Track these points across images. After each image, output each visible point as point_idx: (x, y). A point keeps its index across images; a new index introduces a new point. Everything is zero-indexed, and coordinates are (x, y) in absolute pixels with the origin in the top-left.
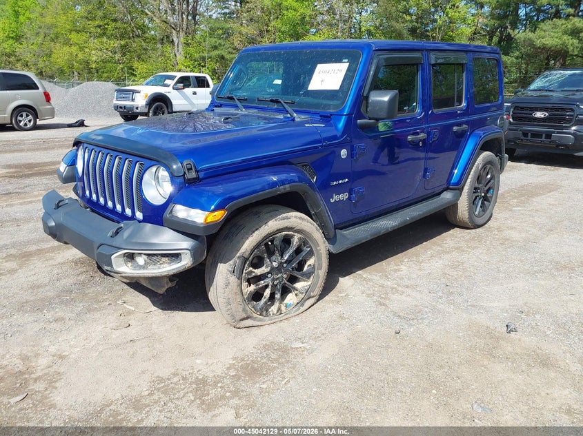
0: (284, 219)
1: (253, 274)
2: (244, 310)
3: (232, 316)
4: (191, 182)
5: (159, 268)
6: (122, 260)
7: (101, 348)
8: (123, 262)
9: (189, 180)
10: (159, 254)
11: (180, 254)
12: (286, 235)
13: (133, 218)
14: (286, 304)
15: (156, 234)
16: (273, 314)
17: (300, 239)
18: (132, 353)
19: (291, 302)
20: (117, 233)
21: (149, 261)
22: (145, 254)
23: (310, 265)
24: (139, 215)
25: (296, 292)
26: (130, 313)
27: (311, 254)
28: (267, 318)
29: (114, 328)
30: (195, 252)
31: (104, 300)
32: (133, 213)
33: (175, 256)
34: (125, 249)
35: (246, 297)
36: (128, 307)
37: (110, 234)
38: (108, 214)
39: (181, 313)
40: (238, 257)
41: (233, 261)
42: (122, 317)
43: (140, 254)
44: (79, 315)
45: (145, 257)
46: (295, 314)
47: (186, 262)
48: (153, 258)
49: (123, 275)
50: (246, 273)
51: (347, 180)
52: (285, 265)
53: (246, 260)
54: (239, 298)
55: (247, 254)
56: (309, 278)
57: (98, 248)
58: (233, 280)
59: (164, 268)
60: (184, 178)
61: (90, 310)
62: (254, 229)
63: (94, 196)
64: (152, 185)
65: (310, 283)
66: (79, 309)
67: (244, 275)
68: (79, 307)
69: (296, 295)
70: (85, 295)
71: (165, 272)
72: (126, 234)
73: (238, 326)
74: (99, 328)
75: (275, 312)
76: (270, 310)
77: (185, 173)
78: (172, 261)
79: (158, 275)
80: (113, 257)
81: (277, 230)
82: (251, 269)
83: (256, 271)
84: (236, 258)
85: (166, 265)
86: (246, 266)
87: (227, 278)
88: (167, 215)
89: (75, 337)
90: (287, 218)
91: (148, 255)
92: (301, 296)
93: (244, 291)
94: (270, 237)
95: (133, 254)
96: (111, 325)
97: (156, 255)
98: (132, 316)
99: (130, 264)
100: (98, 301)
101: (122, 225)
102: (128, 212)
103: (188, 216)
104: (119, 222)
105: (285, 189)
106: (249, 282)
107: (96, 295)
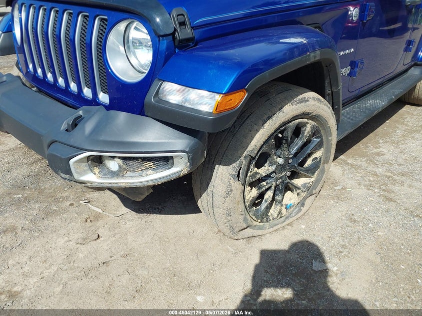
0: (301, 101)
1: (258, 176)
2: (245, 220)
3: (232, 227)
4: (185, 45)
5: (141, 176)
6: (85, 166)
7: (65, 276)
8: (87, 168)
9: (181, 41)
10: (141, 158)
11: (172, 158)
12: (300, 123)
13: (95, 102)
14: (286, 205)
15: (136, 128)
16: (273, 219)
17: (312, 128)
18: (107, 284)
19: (292, 202)
20: (75, 124)
21: (125, 166)
22: (120, 158)
23: (316, 158)
24: (104, 98)
25: (298, 191)
26: (98, 217)
27: (319, 146)
28: (267, 225)
29: (80, 241)
30: (193, 155)
31: (65, 199)
32: (95, 94)
33: (166, 161)
34: (88, 151)
35: (247, 204)
36: (94, 208)
37: (64, 126)
38: (59, 96)
39: (158, 216)
40: (245, 157)
41: (238, 162)
42: (88, 224)
43: (113, 157)
44: (33, 221)
45: (120, 161)
46: (297, 216)
47: (180, 168)
48: (132, 162)
49: (88, 185)
50: (250, 176)
51: (352, 50)
52: (290, 161)
53: (252, 158)
54: (241, 207)
55: (256, 152)
56: (313, 174)
57: (49, 146)
58: (237, 186)
59: (147, 175)
60: (174, 38)
61: (48, 214)
62: (266, 117)
63: (39, 71)
64: (119, 51)
65: (313, 179)
66: (35, 213)
67: (248, 178)
68: (35, 208)
69: (298, 194)
70: (41, 191)
71: (148, 181)
72: (89, 127)
73: (236, 238)
74: (61, 242)
75: (275, 216)
76: (269, 214)
77: (175, 30)
78: (158, 167)
79: (140, 185)
80: (72, 161)
81: (293, 118)
82: (256, 169)
83: (260, 171)
84: (242, 158)
85: (150, 172)
86: (252, 167)
87: (229, 185)
88: (150, 98)
89: (30, 258)
90: (305, 100)
91: (124, 159)
92: (303, 195)
93: (247, 198)
94: (282, 128)
95: (100, 157)
96: (76, 236)
97: (136, 159)
98: (100, 223)
99: (97, 170)
100: (57, 201)
101: (81, 113)
102: (87, 92)
103: (186, 101)
104: (76, 108)
105: (315, 57)
106: (252, 185)
107: (54, 191)
